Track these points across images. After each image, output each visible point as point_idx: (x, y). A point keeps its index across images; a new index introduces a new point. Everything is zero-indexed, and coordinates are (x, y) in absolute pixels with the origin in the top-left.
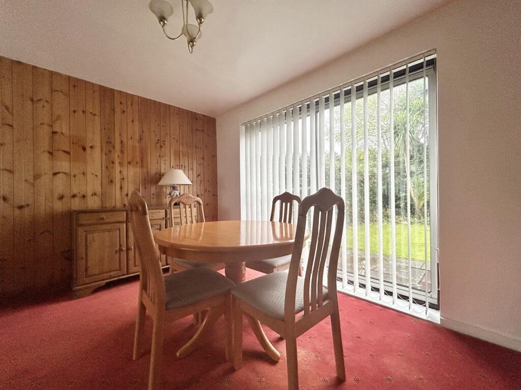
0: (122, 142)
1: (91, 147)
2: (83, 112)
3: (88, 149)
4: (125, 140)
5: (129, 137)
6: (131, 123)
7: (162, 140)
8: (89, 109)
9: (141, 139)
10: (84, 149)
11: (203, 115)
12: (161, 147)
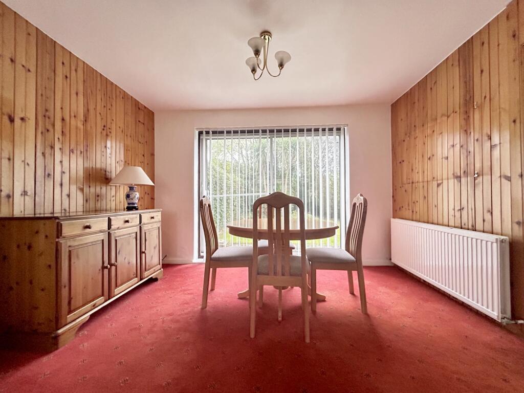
0: (63, 119)
1: (22, 119)
2: (12, 60)
3: (17, 121)
4: (67, 118)
5: (73, 115)
6: (75, 95)
7: (108, 126)
8: (21, 59)
9: (86, 121)
10: (12, 120)
11: (145, 107)
12: (107, 135)
